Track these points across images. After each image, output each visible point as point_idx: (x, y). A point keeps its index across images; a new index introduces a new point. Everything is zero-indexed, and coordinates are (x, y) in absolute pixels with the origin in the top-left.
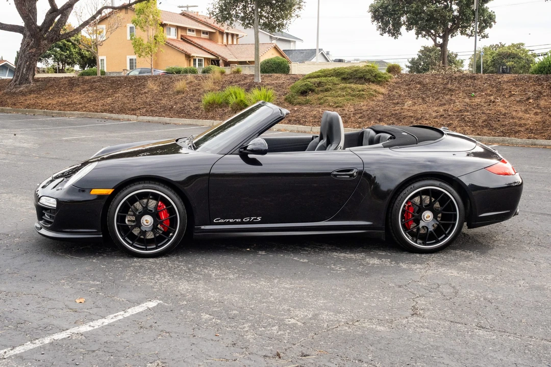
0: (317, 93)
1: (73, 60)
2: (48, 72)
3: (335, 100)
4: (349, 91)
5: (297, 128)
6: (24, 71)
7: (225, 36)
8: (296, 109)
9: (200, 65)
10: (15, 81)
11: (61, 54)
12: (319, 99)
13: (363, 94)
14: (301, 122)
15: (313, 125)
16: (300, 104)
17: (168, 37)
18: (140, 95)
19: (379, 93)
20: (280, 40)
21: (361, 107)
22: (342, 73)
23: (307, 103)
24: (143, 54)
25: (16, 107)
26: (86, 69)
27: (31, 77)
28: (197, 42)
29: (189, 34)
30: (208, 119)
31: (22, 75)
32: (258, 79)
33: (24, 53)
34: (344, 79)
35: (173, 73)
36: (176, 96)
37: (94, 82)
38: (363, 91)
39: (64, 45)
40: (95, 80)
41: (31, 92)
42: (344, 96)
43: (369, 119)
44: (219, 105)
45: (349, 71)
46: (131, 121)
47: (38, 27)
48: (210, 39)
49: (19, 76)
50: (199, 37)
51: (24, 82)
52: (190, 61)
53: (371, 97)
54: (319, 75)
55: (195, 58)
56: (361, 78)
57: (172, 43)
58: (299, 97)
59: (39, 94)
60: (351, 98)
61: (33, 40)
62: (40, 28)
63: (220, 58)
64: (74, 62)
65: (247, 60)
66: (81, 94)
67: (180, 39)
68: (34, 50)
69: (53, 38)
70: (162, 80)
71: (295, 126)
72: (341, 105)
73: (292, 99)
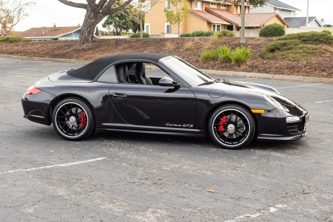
0: (282, 51)
1: (128, 26)
2: (109, 35)
3: (294, 56)
4: (305, 49)
5: (264, 75)
6: (86, 34)
7: (239, 8)
8: (265, 62)
9: (218, 29)
10: (80, 42)
11: (119, 22)
12: (283, 55)
13: (315, 52)
14: (267, 71)
15: (275, 74)
16: (268, 58)
17: (195, 9)
18: (161, 52)
19: (328, 51)
20: (282, 10)
21: (312, 61)
22: (303, 36)
23: (273, 58)
24: (173, 22)
25: (78, 59)
26: (137, 32)
27: (90, 39)
28: (217, 13)
29: (212, 6)
30: (203, 69)
31: (84, 37)
32: (243, 41)
33: (86, 22)
34: (304, 41)
35: (184, 36)
36: (185, 53)
37: (132, 42)
38: (316, 49)
39: (122, 15)
40: (133, 41)
41: (90, 49)
42: (301, 53)
43: (316, 69)
44: (212, 59)
45: (309, 35)
46: (152, 69)
47: (96, 5)
48: (227, 10)
49: (82, 38)
50: (219, 8)
51: (86, 42)
52: (210, 26)
53: (321, 54)
54: (286, 38)
55: (214, 24)
56: (316, 40)
57: (198, 13)
58: (269, 54)
59: (94, 50)
60: (306, 54)
61: (93, 13)
62: (97, 6)
63: (233, 24)
64: (128, 28)
65: (254, 26)
66: (122, 51)
67: (204, 11)
68: (93, 20)
69: (106, 12)
70: (178, 41)
71: (263, 74)
72: (297, 59)
73: (264, 56)
